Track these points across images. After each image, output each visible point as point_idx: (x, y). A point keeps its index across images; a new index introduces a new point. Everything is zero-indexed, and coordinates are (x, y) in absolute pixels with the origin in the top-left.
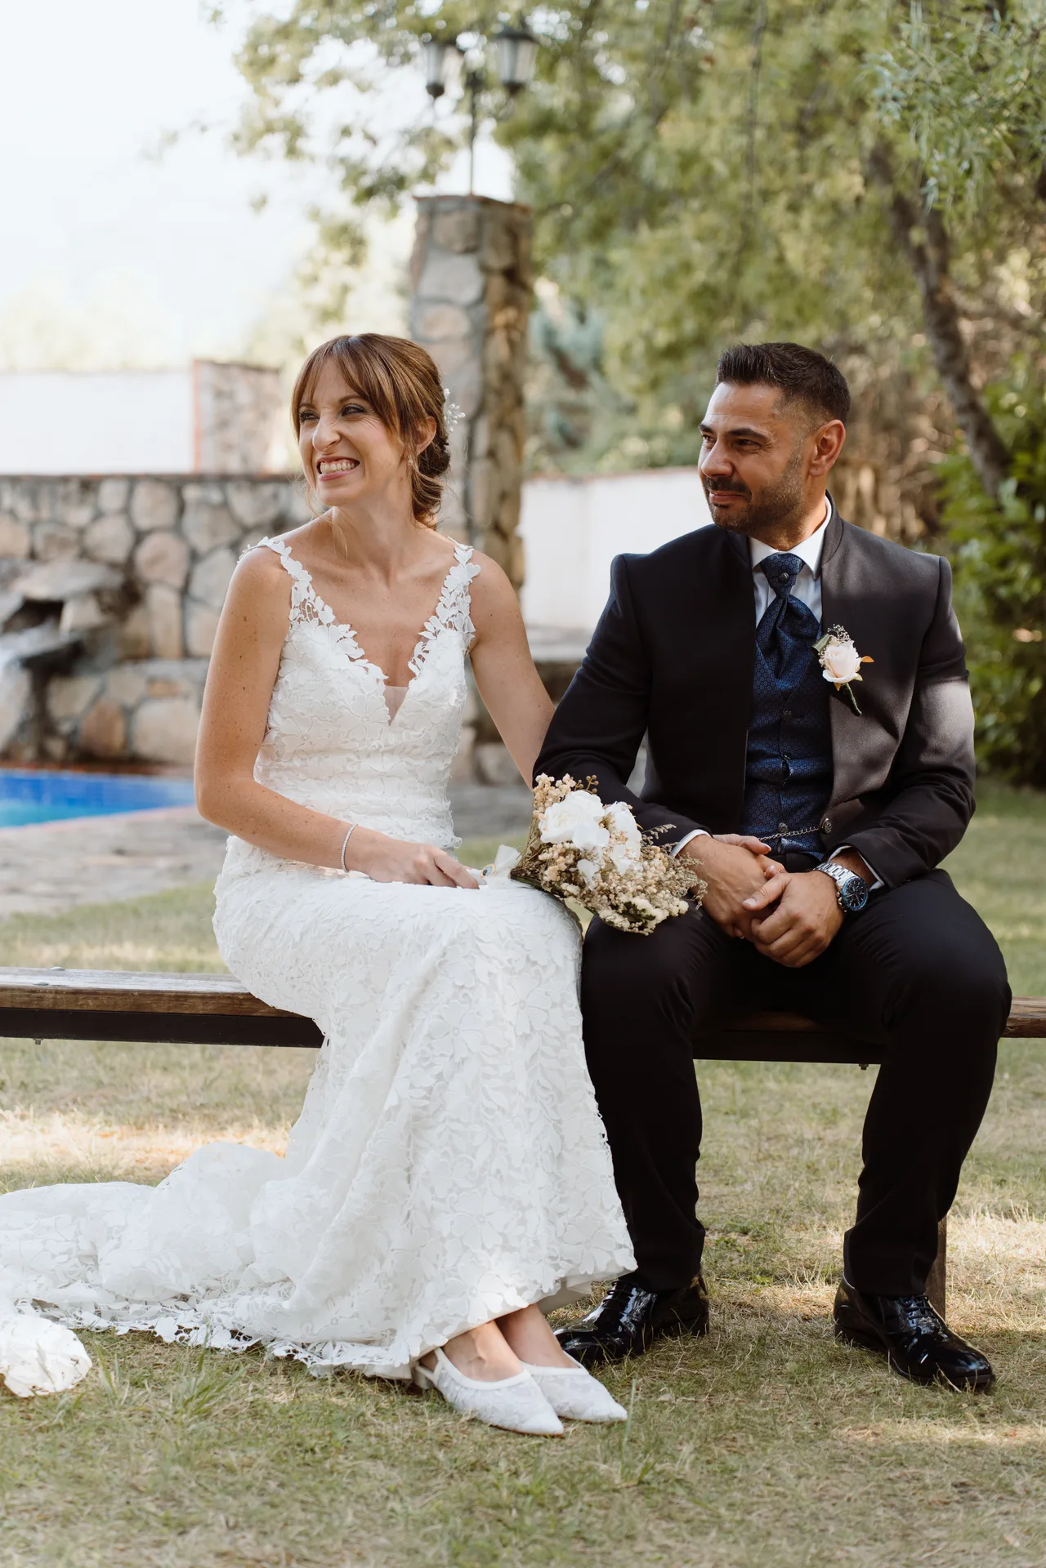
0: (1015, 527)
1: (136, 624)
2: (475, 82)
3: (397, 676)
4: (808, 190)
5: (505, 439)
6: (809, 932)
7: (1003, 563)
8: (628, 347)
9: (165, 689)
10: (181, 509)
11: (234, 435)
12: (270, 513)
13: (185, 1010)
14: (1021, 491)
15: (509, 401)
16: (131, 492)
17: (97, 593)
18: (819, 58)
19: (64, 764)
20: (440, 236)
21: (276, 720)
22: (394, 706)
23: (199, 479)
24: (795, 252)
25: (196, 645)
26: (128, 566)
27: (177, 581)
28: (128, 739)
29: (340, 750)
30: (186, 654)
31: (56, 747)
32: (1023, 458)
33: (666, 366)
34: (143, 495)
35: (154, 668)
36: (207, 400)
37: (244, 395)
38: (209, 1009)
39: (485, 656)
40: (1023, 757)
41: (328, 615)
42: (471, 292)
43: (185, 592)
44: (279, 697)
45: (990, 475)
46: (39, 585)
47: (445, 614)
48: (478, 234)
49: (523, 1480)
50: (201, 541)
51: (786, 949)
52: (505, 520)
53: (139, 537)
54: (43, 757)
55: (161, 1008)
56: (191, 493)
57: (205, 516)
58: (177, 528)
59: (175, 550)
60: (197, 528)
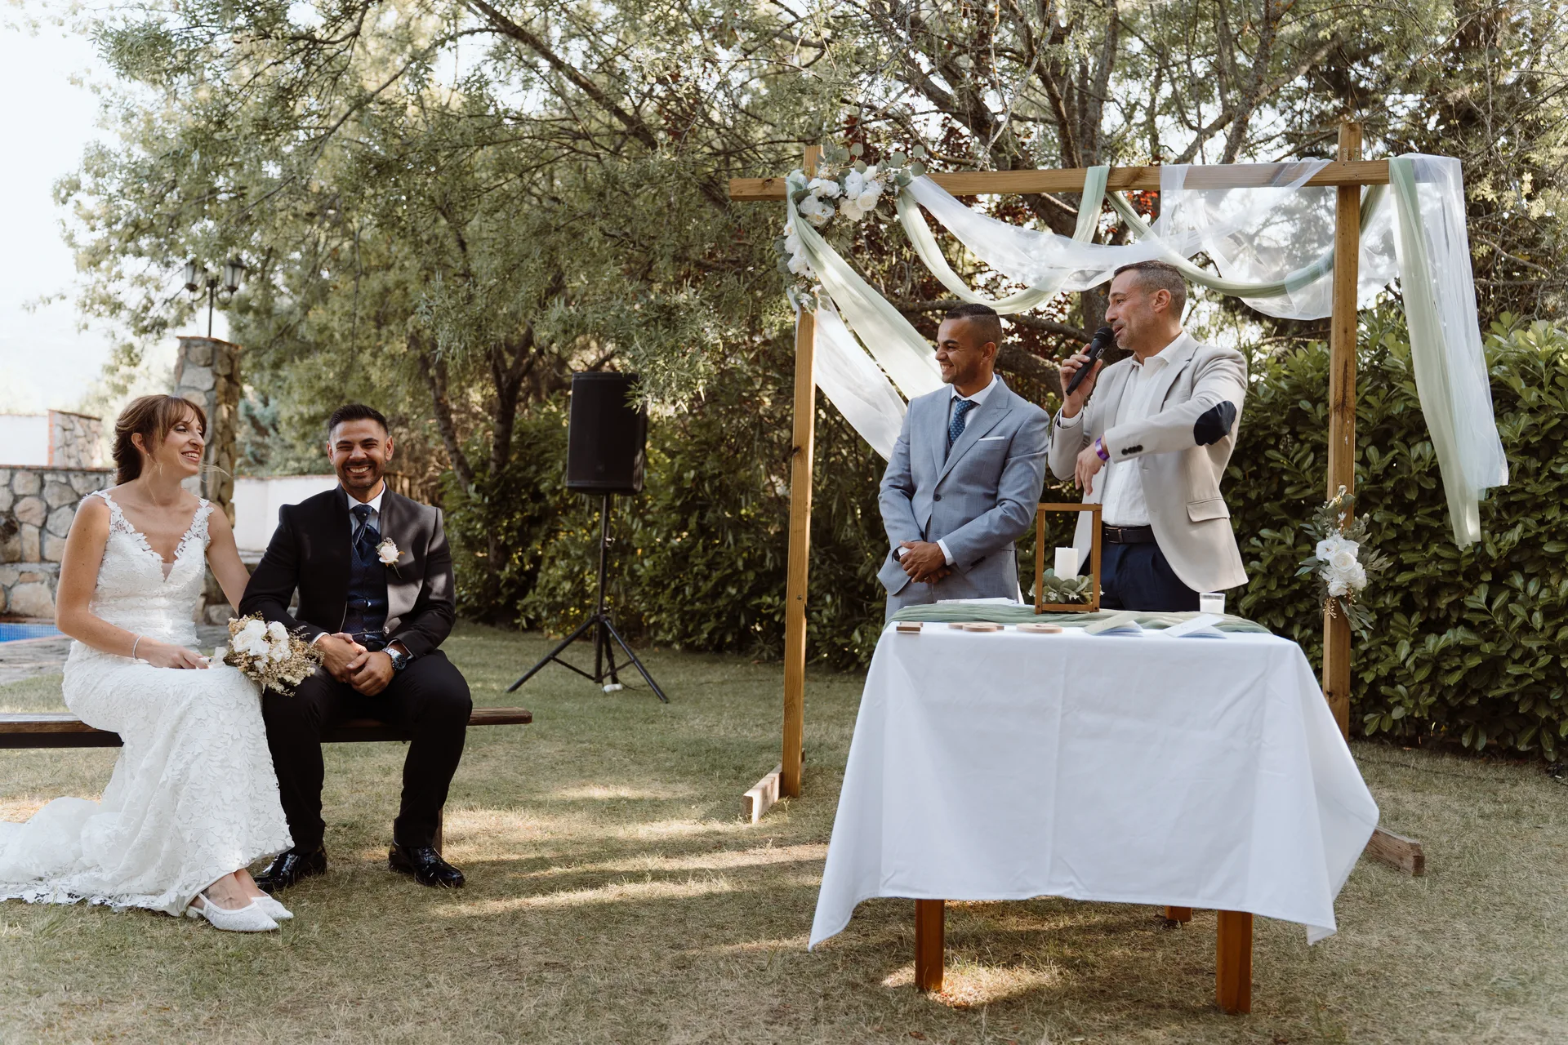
0: (475, 506)
1: (13, 543)
2: (213, 283)
3: (169, 558)
4: (380, 349)
5: (225, 455)
6: (379, 679)
7: (470, 521)
8: (291, 418)
9: (30, 578)
10: (42, 486)
11: (73, 450)
13: (45, 730)
14: (477, 490)
15: (227, 438)
16: (12, 476)
18: (387, 290)
20: (192, 357)
21: (101, 581)
22: (166, 573)
23: (53, 470)
24: (375, 375)
25: (48, 555)
26: (11, 510)
27: (39, 523)
28: (6, 605)
29: (136, 595)
30: (43, 559)
32: (479, 475)
33: (308, 428)
34: (19, 476)
35: (23, 567)
36: (58, 431)
37: (79, 431)
38: (59, 729)
39: (215, 552)
40: (479, 609)
41: (131, 528)
42: (208, 385)
43: (43, 527)
44: (103, 569)
45: (463, 482)
47: (195, 530)
48: (213, 357)
49: (231, 950)
50: (54, 503)
51: (367, 688)
52: (224, 494)
53: (16, 499)
55: (31, 730)
56: (48, 477)
57: (56, 489)
58: (39, 495)
59: (38, 507)
60: (51, 495)
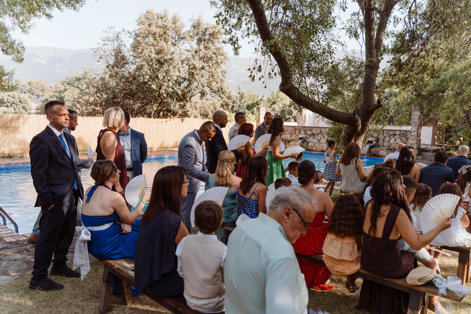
1: (379, 143)
9: (383, 150)
12: (394, 133)
17: (376, 140)
19: (372, 156)
20: (416, 109)
25: (384, 146)
26: (377, 138)
27: (383, 139)
28: (378, 154)
30: (383, 146)
31: (371, 154)
35: (381, 148)
42: (419, 115)
46: (370, 139)
48: (420, 109)
53: (379, 135)
54: (370, 155)
56: (385, 131)
57: (386, 134)
58: (383, 135)
59: (382, 136)
60: (385, 135)
